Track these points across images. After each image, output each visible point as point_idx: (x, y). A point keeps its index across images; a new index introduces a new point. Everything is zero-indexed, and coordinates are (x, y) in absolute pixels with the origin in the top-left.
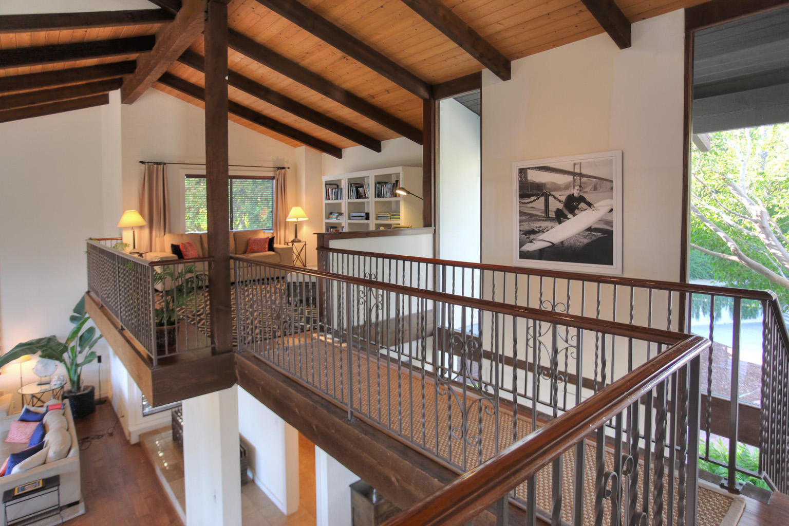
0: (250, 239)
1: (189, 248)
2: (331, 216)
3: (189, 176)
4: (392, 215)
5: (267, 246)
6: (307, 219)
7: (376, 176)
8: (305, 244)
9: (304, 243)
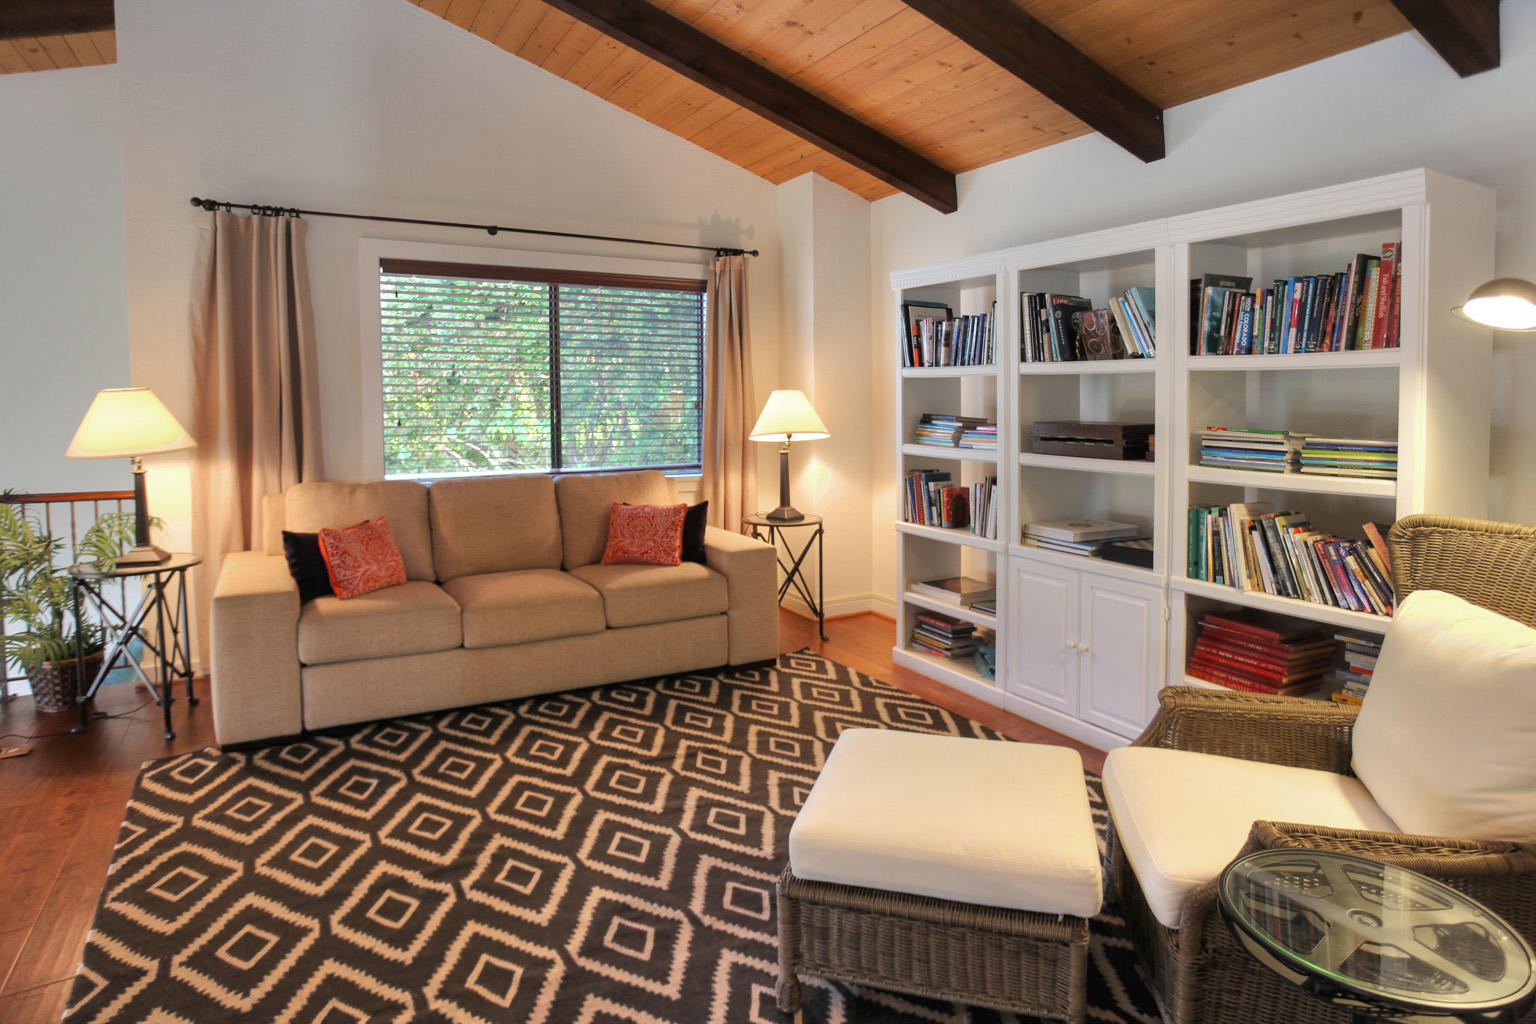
0: (614, 509)
1: (356, 549)
2: (928, 429)
3: (391, 266)
4: (1310, 446)
5: (678, 543)
6: (828, 436)
7: (1195, 247)
8: (820, 531)
9: (817, 527)
